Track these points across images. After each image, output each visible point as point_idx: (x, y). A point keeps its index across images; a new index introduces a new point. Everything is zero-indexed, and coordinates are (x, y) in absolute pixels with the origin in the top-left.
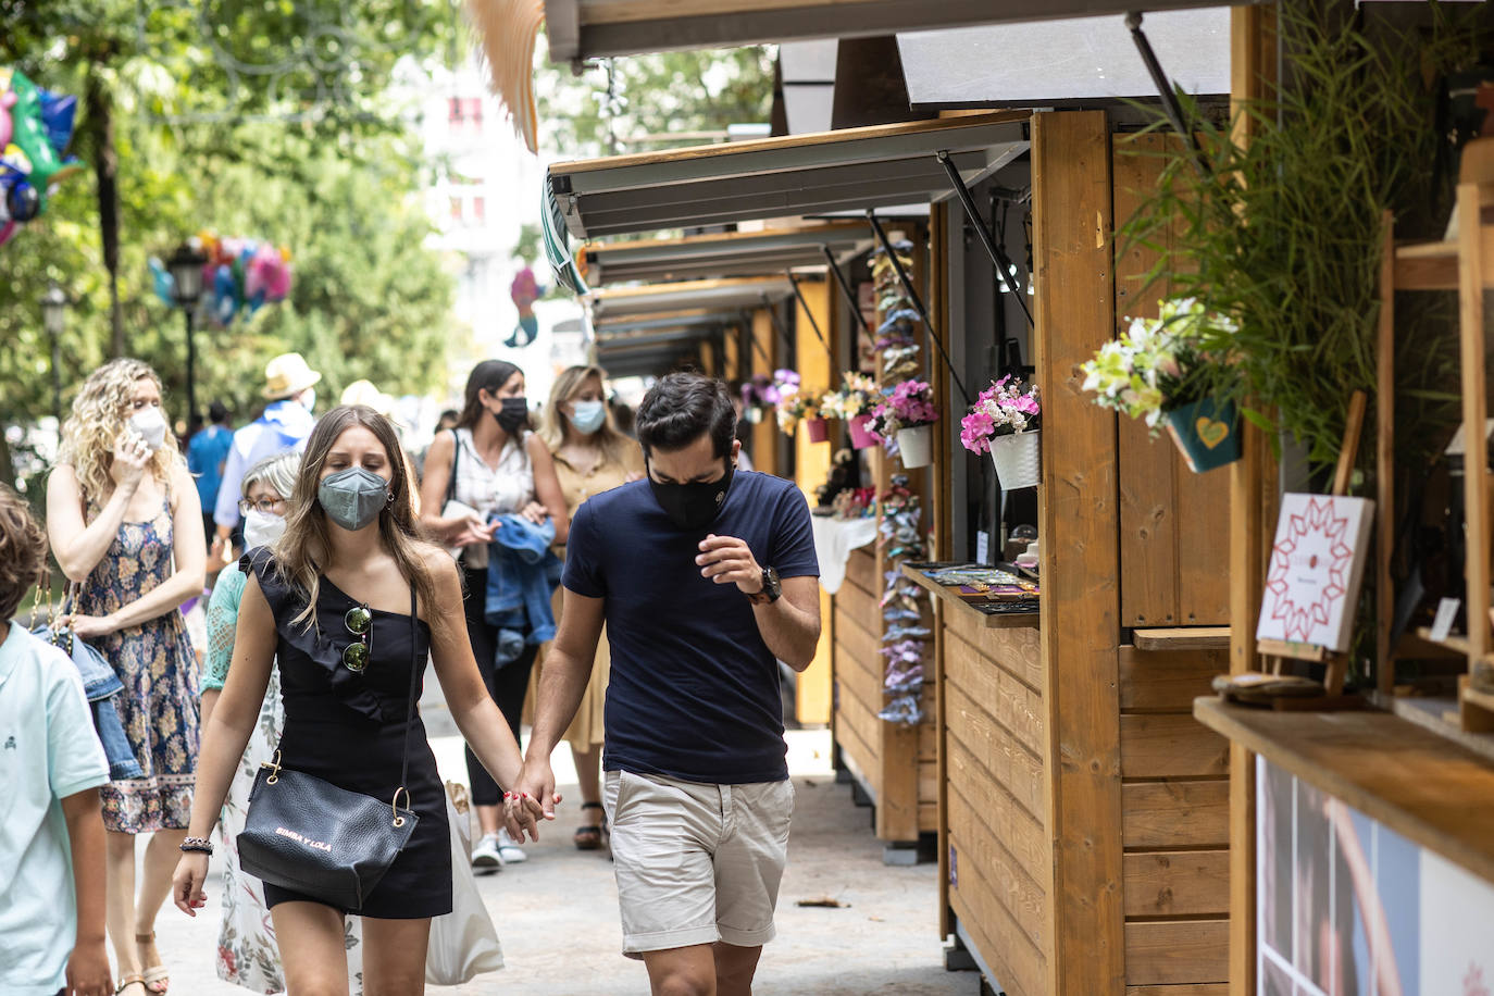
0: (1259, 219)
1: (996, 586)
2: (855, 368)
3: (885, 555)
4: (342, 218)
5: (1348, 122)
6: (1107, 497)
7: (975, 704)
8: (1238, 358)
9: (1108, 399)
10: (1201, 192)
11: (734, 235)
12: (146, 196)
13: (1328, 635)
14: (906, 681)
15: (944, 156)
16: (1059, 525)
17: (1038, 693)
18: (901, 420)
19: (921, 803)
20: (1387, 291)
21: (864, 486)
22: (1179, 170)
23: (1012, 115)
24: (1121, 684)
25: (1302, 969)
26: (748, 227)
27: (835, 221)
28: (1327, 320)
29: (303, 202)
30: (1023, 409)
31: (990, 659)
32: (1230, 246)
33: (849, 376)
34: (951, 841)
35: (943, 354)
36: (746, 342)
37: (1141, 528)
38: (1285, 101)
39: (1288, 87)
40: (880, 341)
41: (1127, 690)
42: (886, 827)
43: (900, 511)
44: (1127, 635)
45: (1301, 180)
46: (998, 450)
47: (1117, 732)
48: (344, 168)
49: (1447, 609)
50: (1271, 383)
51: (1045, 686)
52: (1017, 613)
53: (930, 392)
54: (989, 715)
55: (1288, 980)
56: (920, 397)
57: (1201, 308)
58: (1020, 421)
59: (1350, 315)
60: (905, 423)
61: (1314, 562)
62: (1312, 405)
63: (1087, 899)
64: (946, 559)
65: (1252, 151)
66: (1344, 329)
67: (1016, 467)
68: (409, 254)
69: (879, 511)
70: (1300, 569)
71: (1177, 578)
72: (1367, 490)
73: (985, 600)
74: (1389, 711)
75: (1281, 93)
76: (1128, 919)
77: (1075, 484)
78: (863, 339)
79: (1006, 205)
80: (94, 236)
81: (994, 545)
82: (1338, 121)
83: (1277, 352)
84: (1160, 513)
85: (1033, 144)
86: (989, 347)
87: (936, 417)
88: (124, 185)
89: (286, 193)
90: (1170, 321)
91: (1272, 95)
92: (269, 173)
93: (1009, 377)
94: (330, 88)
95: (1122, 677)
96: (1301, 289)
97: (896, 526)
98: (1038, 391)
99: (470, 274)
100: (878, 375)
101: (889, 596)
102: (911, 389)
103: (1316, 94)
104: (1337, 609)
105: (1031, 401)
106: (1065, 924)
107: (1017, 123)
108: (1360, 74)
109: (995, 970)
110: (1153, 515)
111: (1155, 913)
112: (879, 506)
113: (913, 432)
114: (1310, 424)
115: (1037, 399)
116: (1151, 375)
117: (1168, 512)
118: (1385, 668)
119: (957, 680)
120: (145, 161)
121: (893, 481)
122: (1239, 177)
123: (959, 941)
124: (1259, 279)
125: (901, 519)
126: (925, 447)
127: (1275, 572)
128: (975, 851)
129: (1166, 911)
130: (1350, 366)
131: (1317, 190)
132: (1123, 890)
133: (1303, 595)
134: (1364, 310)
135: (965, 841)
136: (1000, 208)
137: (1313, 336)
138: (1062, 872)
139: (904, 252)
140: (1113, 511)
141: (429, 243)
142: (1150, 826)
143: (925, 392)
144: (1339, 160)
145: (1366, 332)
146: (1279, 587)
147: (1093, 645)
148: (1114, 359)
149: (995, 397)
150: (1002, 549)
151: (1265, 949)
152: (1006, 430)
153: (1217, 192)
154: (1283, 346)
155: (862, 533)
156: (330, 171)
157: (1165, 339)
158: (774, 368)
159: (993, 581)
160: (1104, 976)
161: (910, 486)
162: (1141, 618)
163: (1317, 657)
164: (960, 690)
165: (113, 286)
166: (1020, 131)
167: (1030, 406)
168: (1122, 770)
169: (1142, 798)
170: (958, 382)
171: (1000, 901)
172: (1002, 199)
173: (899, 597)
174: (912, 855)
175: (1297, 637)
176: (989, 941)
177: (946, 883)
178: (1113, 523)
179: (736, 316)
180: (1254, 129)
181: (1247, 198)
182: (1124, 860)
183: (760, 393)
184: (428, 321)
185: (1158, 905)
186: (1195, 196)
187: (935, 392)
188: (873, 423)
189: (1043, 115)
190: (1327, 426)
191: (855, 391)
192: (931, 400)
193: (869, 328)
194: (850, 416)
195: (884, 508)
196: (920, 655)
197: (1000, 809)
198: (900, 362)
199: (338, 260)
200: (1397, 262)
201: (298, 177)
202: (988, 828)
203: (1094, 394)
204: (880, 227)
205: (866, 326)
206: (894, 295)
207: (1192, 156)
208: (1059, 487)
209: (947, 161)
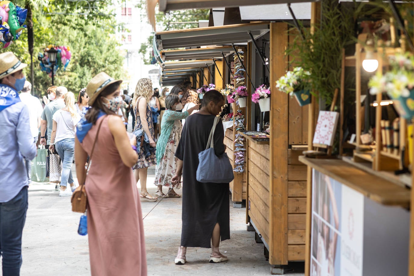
0: (316, 50)
1: (261, 136)
2: (229, 83)
3: (235, 130)
4: (93, 41)
5: (335, 29)
6: (286, 114)
7: (255, 165)
8: (310, 81)
9: (281, 89)
10: (303, 43)
11: (199, 49)
12: (40, 34)
13: (328, 142)
14: (240, 162)
15: (249, 32)
16: (275, 120)
17: (269, 160)
18: (239, 96)
19: (243, 192)
20: (343, 66)
21: (231, 113)
22: (298, 39)
23: (266, 23)
24: (288, 158)
25: (320, 216)
26: (203, 47)
27: (225, 46)
28: (329, 72)
29: (83, 36)
30: (267, 92)
31: (258, 153)
32: (309, 56)
33: (227, 85)
34: (249, 199)
35: (250, 80)
36: (202, 76)
37: (294, 121)
38: (322, 24)
39: (323, 20)
40: (235, 76)
41: (290, 160)
42: (234, 198)
43: (239, 119)
44: (290, 146)
45: (325, 42)
46: (261, 102)
47: (287, 170)
48: (94, 27)
49: (353, 136)
50: (317, 86)
51: (270, 158)
52: (264, 141)
53: (247, 89)
54: (258, 167)
55: (317, 218)
56: (244, 90)
57: (302, 69)
58: (266, 95)
59: (334, 72)
60: (240, 96)
61: (326, 126)
62: (326, 91)
63: (279, 208)
64: (250, 130)
65: (315, 34)
66: (333, 74)
67: (265, 107)
68: (111, 51)
69: (234, 119)
70: (323, 128)
71: (302, 133)
72: (338, 111)
73: (258, 138)
74: (341, 159)
75: (321, 22)
76: (289, 214)
77: (278, 110)
78: (231, 76)
79: (266, 43)
80: (26, 44)
81: (261, 126)
82: (333, 28)
83: (318, 79)
84: (298, 118)
85: (270, 30)
86: (261, 78)
87: (248, 95)
88: (35, 30)
89: (78, 34)
90: (295, 72)
91: (319, 23)
92: (74, 28)
93: (263, 85)
94: (92, 6)
95: (289, 156)
96: (324, 66)
97: (238, 123)
98: (270, 88)
99: (127, 57)
100: (235, 85)
101: (236, 140)
102: (242, 88)
103: (329, 23)
104: (330, 137)
105: (268, 91)
106: (274, 215)
107: (266, 25)
108: (339, 18)
109: (258, 229)
110: (296, 119)
111: (295, 212)
112: (234, 118)
113: (242, 98)
114: (326, 96)
115: (270, 90)
116: (291, 84)
117: (300, 118)
118: (341, 150)
119: (251, 159)
120: (41, 24)
121: (238, 111)
122: (312, 41)
123: (251, 224)
124: (315, 63)
125: (239, 121)
126: (245, 102)
127: (317, 128)
128: (254, 201)
129: (298, 212)
130: (335, 83)
131: (328, 44)
132: (288, 207)
133: (323, 133)
134: (338, 71)
135: (252, 198)
136: (264, 44)
137: (326, 76)
138: (273, 202)
139: (242, 54)
140: (287, 117)
141: (117, 48)
142: (294, 192)
143: (245, 89)
144: (333, 37)
145: (338, 75)
146: (318, 132)
147: (282, 148)
148: (283, 80)
149: (260, 90)
150: (263, 128)
151: (314, 212)
152: (262, 97)
153: (306, 43)
154: (320, 78)
155: (229, 124)
156: (90, 28)
157: (294, 76)
158: (209, 83)
159: (260, 135)
160: (283, 226)
161: (242, 112)
162: (293, 143)
163: (325, 147)
164: (252, 162)
165: (31, 58)
166: (267, 27)
167: (268, 92)
168: (288, 179)
169: (292, 185)
170: (253, 87)
171: (259, 211)
172: (265, 42)
173: (238, 141)
174: (240, 205)
175: (322, 143)
176: (257, 222)
177: (248, 210)
178: (287, 120)
179: (199, 69)
180: (315, 30)
181: (313, 45)
182: (288, 200)
183: (205, 89)
184: (116, 69)
185: (296, 210)
186: (301, 45)
187: (248, 89)
188: (232, 96)
189: (273, 23)
190: (330, 96)
191: (229, 89)
192: (247, 91)
193: (233, 73)
194: (227, 95)
195: (235, 118)
196: (244, 155)
197: (260, 189)
198: (240, 82)
199: (92, 52)
200: (346, 60)
201: (82, 30)
202: (258, 195)
203: (278, 88)
204: (235, 48)
205: (232, 73)
206: (239, 65)
207: (301, 36)
208: (275, 112)
209: (250, 33)
